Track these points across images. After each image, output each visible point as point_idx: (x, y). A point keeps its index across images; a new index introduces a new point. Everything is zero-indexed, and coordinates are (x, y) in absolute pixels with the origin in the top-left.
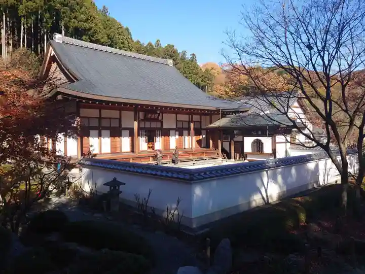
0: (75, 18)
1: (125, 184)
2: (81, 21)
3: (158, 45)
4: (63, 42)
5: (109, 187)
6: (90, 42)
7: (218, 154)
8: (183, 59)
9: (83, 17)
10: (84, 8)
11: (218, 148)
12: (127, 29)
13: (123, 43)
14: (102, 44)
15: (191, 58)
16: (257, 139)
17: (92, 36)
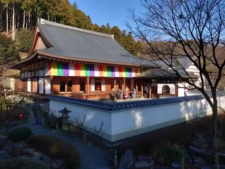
0: (56, 10)
1: (71, 112)
2: (59, 12)
3: (108, 27)
4: (45, 24)
5: (61, 114)
6: (65, 24)
7: (141, 95)
8: (124, 35)
9: (60, 9)
10: (61, 4)
11: (141, 91)
12: (89, 17)
13: (85, 25)
14: (73, 26)
15: (129, 34)
16: (166, 85)
17: (66, 21)
